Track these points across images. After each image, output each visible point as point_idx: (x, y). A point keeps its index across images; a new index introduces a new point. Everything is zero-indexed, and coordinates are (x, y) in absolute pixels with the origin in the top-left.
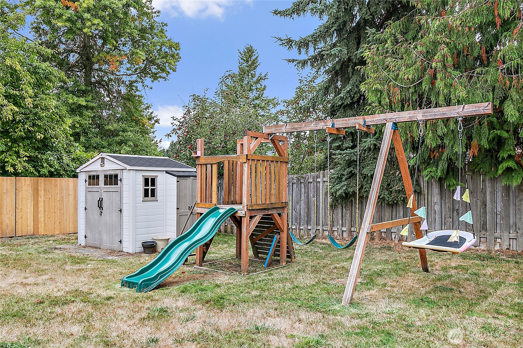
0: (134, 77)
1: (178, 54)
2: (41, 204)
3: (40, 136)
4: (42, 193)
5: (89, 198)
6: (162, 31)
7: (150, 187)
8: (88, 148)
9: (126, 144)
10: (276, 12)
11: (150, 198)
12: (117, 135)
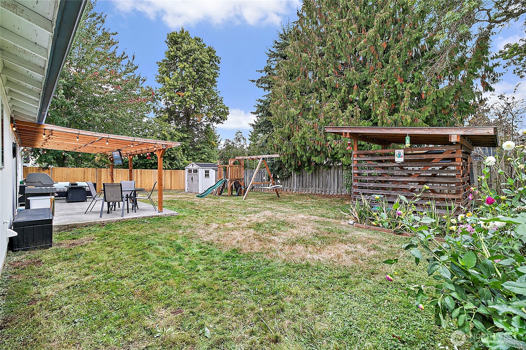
0: (208, 123)
1: (228, 112)
2: (173, 179)
3: (172, 156)
4: (173, 175)
5: (189, 177)
6: (221, 100)
7: (207, 174)
8: (188, 156)
9: (204, 154)
10: (251, 113)
11: (207, 177)
12: (201, 150)
